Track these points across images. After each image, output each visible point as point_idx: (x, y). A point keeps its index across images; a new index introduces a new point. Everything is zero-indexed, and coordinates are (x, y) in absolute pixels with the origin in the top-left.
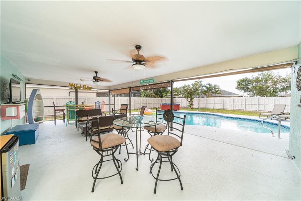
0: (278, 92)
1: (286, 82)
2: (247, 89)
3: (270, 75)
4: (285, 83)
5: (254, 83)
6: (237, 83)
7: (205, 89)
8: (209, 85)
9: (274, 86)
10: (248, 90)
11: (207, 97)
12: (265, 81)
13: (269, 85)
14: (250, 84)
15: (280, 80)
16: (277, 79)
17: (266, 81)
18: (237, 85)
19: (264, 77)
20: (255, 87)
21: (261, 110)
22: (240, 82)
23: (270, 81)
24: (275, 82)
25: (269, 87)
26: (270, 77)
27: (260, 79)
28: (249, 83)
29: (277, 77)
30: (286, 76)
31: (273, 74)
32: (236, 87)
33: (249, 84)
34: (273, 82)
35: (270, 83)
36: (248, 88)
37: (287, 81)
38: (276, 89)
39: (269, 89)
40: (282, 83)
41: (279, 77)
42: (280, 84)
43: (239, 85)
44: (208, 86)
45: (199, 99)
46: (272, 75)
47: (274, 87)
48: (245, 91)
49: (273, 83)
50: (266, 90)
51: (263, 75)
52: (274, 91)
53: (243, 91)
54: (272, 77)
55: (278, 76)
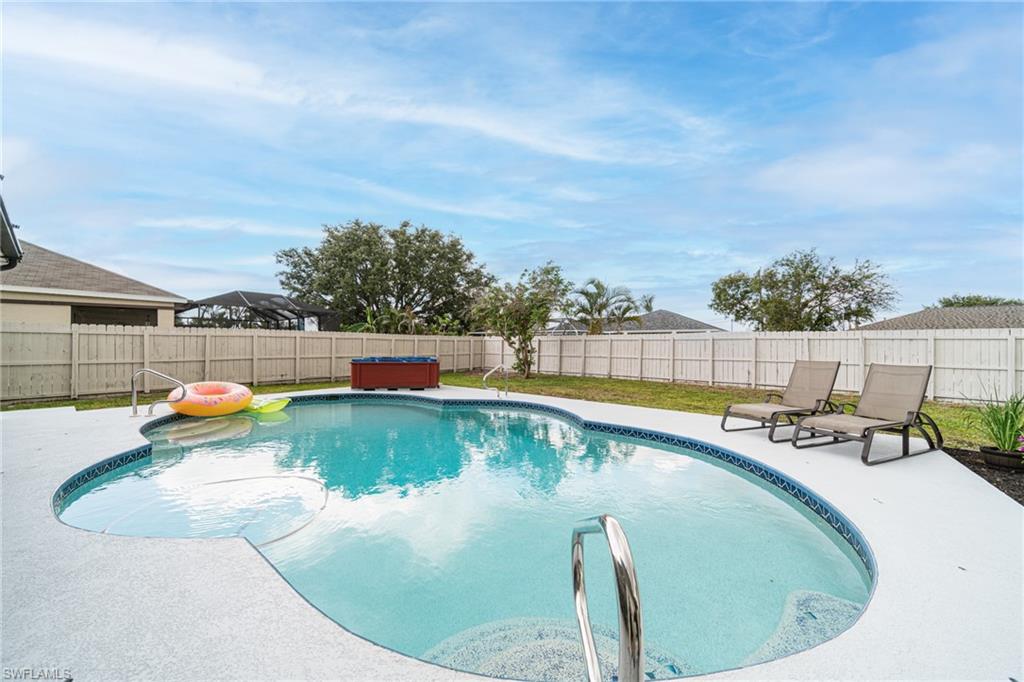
0: (831, 321)
1: (855, 290)
2: (742, 309)
3: (807, 266)
4: (850, 292)
5: (763, 291)
6: (714, 289)
7: (584, 300)
8: (598, 286)
9: (821, 301)
10: (745, 314)
11: (587, 334)
12: (793, 283)
13: (807, 296)
14: (750, 295)
15: (837, 281)
16: (831, 279)
17: (797, 285)
18: (712, 295)
19: (792, 271)
20: (765, 303)
21: (768, 383)
22: (721, 285)
23: (809, 286)
24: (824, 288)
25: (805, 305)
26: (808, 272)
27: (779, 277)
28: (748, 289)
29: (828, 273)
30: (854, 270)
31: (817, 261)
32: (710, 303)
33: (747, 292)
34: (818, 288)
35: (809, 290)
36: (746, 308)
37: (856, 286)
38: (828, 310)
39: (807, 310)
40: (844, 293)
41: (836, 272)
42: (838, 293)
43: (718, 296)
44: (592, 289)
45: (561, 341)
46: (816, 265)
47: (820, 305)
48: (738, 318)
49: (819, 291)
50: (799, 312)
51: (788, 265)
52: (820, 318)
53: (732, 317)
54: (815, 270)
55: (831, 269)
